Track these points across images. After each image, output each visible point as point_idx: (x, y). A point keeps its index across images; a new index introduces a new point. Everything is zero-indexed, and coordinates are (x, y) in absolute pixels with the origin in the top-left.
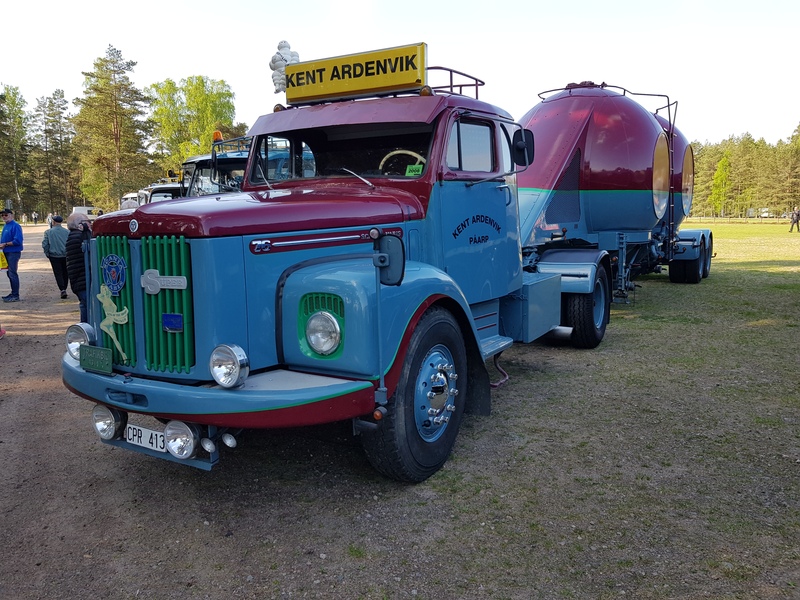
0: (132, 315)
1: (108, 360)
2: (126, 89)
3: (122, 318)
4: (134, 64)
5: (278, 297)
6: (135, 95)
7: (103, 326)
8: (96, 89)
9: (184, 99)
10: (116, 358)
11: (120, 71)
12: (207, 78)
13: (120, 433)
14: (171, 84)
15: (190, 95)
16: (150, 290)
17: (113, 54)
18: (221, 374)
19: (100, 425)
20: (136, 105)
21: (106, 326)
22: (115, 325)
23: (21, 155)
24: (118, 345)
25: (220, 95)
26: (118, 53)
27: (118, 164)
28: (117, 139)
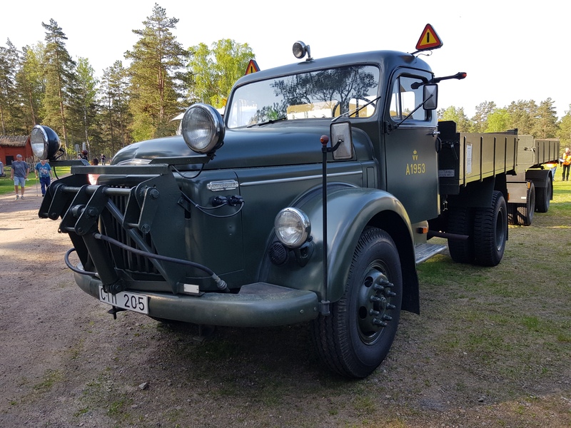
4: (176, 21)
17: (158, 13)
23: (91, 112)
26: (163, 11)
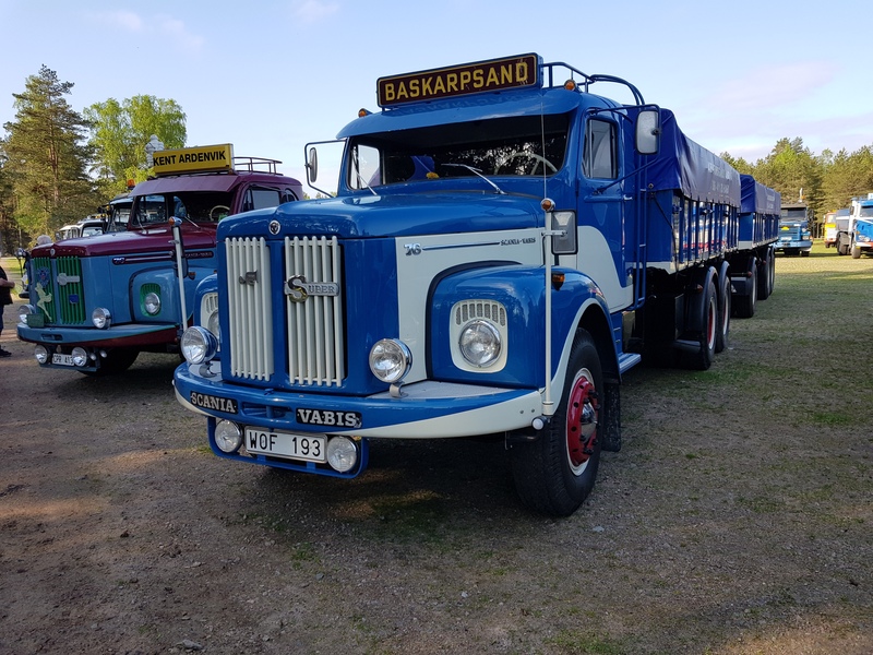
0: (53, 297)
1: (42, 320)
2: (63, 113)
3: (49, 299)
5: (130, 287)
6: (74, 117)
7: (38, 304)
8: (29, 113)
9: (129, 120)
10: (46, 320)
11: (57, 92)
12: (154, 98)
13: (49, 359)
14: (114, 105)
15: (136, 116)
16: (62, 283)
18: (98, 322)
19: (39, 356)
20: (74, 129)
21: (40, 304)
22: (45, 303)
24: (47, 313)
25: (169, 116)
27: (56, 193)
28: (55, 166)
